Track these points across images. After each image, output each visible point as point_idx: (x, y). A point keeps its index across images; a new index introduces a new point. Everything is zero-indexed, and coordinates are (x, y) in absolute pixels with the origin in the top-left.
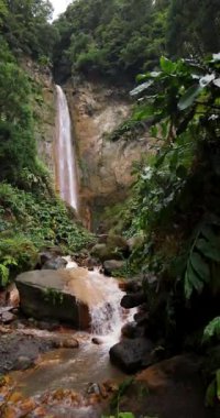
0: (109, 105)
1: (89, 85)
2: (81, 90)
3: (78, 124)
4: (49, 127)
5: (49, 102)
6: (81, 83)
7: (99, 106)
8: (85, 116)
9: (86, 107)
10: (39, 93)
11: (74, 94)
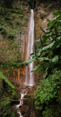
0: (51, 12)
1: (42, 4)
2: (38, 8)
3: (37, 24)
4: (25, 28)
5: (26, 17)
6: (39, 5)
7: (46, 13)
8: (40, 20)
9: (40, 15)
10: (21, 14)
11: (36, 10)
